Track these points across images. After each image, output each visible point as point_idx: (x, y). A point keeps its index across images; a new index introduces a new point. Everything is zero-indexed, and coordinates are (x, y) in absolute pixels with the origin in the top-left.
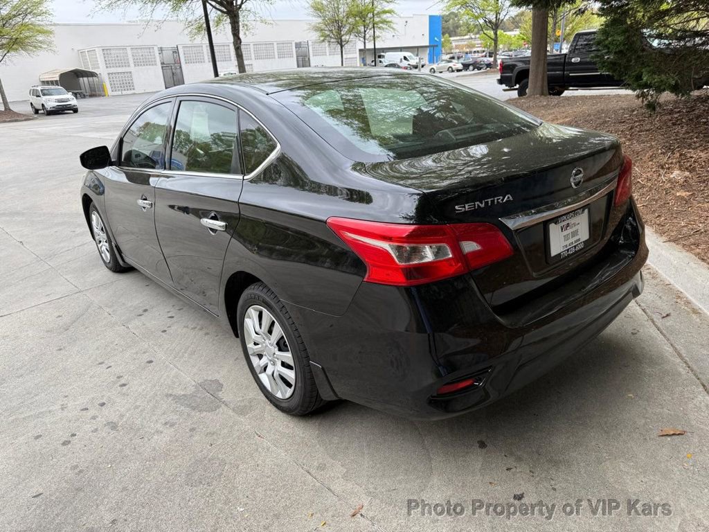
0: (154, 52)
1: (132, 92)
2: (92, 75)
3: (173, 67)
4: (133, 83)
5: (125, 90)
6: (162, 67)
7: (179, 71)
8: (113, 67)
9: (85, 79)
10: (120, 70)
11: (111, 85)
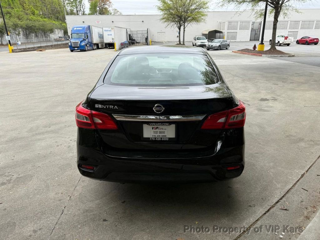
0: (250, 24)
1: (235, 41)
2: (221, 32)
3: (256, 31)
4: (236, 37)
5: (232, 40)
6: (251, 31)
7: (259, 33)
8: (230, 29)
9: (218, 34)
10: (232, 31)
11: (227, 37)
